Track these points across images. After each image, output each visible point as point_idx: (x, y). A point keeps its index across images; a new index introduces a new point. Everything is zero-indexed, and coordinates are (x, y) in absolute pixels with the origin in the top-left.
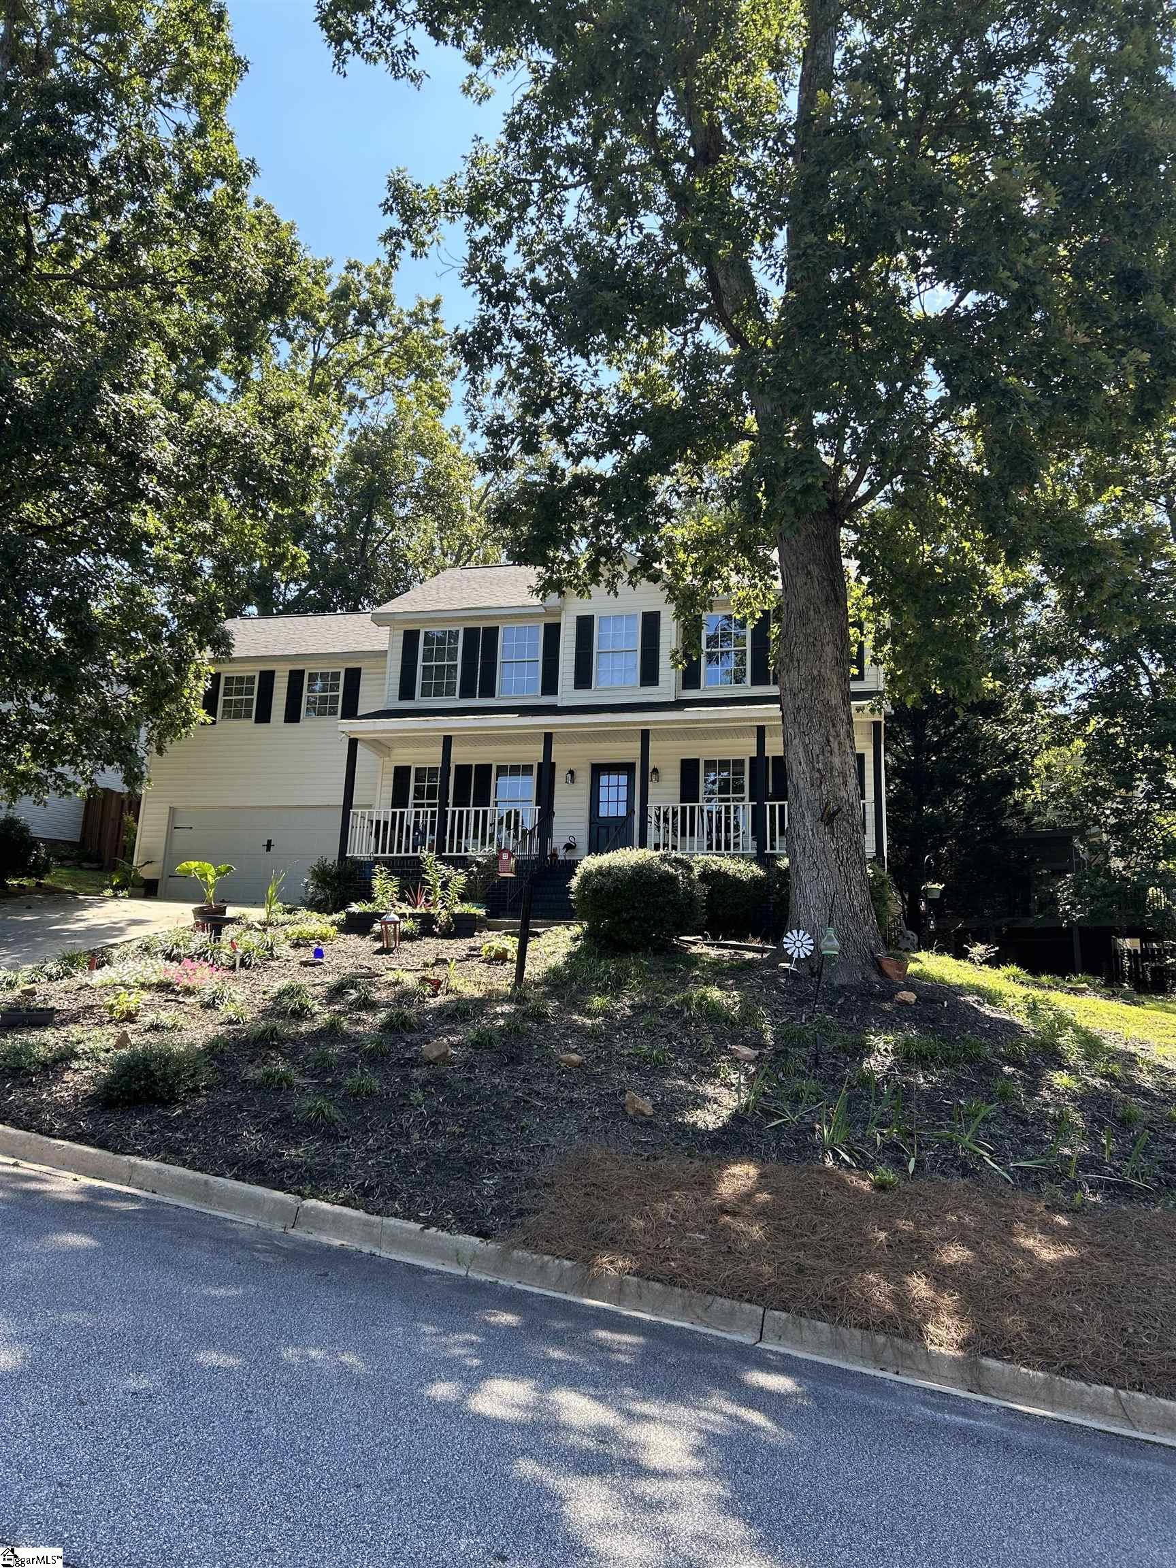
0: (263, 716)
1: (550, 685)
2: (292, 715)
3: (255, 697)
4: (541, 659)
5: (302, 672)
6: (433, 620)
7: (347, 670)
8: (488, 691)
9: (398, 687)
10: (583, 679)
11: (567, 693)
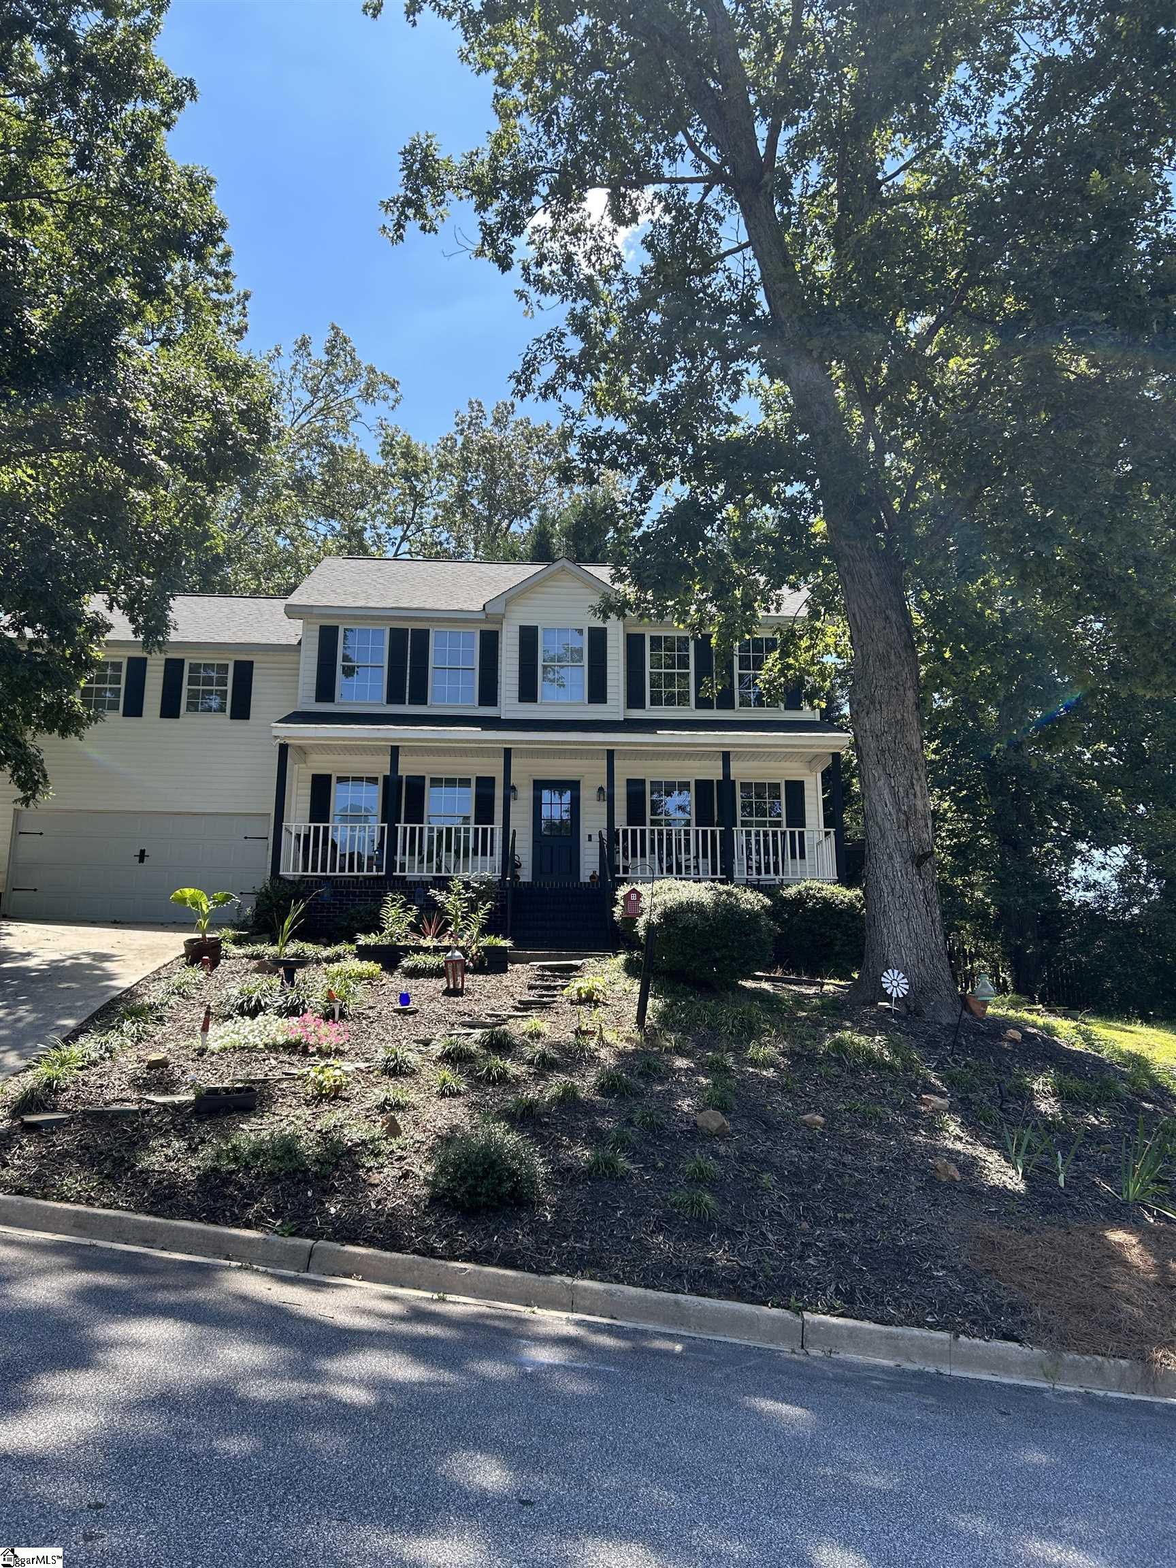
0: (134, 708)
1: (489, 694)
2: (170, 710)
3: (123, 686)
4: (477, 666)
5: (182, 661)
6: (355, 617)
7: (237, 663)
8: (420, 696)
9: (314, 687)
10: (528, 692)
11: (509, 705)
